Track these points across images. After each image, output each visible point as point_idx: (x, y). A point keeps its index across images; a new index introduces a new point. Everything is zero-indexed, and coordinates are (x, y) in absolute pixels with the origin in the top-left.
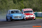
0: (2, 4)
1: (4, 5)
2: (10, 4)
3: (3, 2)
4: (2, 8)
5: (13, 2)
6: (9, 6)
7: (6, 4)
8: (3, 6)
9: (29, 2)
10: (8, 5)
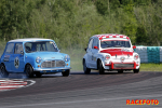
0: (56, 16)
1: (62, 20)
2: (84, 15)
3: (59, 8)
4: (55, 33)
5: (95, 10)
6: (79, 25)
7: (69, 16)
8: (59, 24)
10: (77, 19)
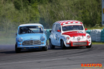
9: (51, 6)
10: (3, 12)
